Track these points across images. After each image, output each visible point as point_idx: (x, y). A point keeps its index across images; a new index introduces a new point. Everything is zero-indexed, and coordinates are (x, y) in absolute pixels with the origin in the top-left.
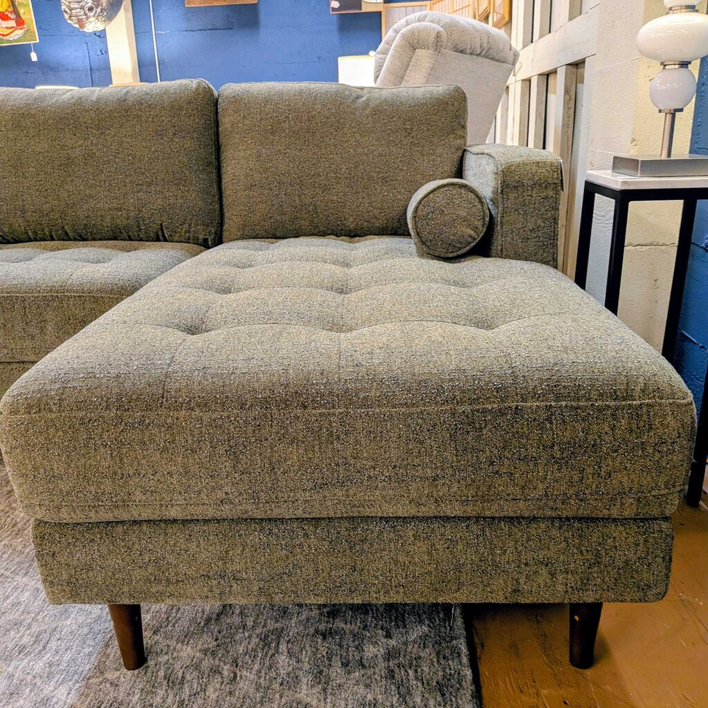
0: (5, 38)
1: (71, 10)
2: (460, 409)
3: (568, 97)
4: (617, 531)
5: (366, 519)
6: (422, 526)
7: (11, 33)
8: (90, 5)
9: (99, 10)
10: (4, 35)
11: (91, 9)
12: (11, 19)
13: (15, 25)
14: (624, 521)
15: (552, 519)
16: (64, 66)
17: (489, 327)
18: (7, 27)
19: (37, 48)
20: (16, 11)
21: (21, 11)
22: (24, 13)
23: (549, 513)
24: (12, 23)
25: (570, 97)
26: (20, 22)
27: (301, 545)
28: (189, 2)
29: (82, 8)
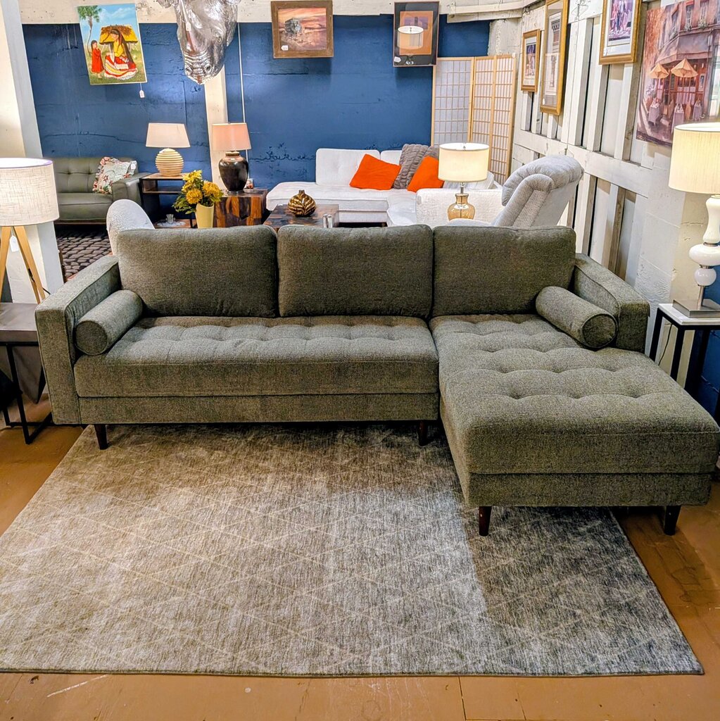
0: (118, 78)
1: (193, 69)
2: (641, 434)
3: (619, 206)
4: (691, 478)
5: (598, 474)
6: (620, 477)
7: (123, 74)
8: (208, 65)
9: (213, 68)
10: (117, 76)
11: (208, 68)
12: (124, 63)
13: (127, 68)
14: (694, 474)
15: (668, 474)
16: (163, 100)
17: (636, 397)
18: (120, 70)
19: (144, 87)
20: (129, 57)
21: (134, 57)
22: (136, 58)
23: (668, 471)
24: (125, 66)
25: (620, 207)
26: (132, 65)
27: (573, 484)
28: (277, 55)
29: (202, 68)
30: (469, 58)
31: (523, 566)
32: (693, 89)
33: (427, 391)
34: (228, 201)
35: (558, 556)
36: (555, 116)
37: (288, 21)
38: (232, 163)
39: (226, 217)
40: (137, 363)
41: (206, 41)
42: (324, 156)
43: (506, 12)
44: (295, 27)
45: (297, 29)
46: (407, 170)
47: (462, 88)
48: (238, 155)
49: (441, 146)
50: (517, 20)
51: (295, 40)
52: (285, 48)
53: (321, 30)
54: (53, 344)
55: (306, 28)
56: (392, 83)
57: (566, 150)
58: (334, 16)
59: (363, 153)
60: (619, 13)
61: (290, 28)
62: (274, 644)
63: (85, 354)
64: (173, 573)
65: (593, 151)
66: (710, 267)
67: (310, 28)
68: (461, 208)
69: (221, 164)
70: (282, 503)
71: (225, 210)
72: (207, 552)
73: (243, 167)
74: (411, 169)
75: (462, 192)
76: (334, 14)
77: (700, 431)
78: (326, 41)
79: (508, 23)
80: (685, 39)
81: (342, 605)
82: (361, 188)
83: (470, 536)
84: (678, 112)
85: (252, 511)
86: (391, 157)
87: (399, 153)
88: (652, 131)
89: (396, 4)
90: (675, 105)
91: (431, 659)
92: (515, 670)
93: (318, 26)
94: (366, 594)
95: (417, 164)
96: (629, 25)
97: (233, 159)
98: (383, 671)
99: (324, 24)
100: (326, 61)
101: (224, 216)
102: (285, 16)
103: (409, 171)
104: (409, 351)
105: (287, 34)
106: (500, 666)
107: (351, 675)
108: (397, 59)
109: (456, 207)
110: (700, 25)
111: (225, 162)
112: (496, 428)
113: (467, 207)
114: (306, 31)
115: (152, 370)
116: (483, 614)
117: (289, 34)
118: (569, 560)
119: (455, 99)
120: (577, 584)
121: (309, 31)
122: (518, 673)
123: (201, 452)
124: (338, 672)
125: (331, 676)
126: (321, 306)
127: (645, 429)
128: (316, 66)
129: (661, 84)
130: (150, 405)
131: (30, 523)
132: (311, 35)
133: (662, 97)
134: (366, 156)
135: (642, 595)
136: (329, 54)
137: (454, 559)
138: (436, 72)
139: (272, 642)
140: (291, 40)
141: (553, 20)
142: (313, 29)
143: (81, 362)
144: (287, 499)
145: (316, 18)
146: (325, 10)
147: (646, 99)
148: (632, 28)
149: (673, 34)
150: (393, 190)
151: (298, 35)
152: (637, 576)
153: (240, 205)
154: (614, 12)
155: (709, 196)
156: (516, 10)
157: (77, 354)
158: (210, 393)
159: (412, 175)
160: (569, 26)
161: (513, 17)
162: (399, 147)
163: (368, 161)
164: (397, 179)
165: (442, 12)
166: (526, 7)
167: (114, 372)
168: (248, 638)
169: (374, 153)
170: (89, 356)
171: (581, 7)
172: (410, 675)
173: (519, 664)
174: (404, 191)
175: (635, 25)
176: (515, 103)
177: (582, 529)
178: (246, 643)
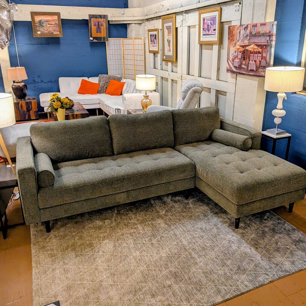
9: (9, 42)
25: (217, 97)
28: (35, 36)
29: (4, 42)
30: (120, 39)
31: (259, 236)
32: (260, 55)
33: (191, 177)
34: (20, 104)
35: (266, 229)
36: (172, 63)
37: (40, 21)
38: (19, 86)
39: (20, 112)
40: (71, 187)
41: (5, 29)
42: (63, 81)
43: (136, 20)
44: (43, 23)
45: (44, 24)
46: (103, 85)
47: (119, 51)
48: (22, 82)
49: (136, 76)
50: (140, 24)
51: (44, 29)
52: (39, 33)
53: (56, 25)
54: (28, 185)
55: (48, 24)
56: (89, 48)
57: (182, 76)
58: (62, 19)
59: (81, 79)
60: (208, 25)
61: (41, 24)
62: (201, 294)
63: (43, 187)
64: (134, 278)
65: (198, 77)
66: (280, 117)
67: (51, 24)
68: (146, 101)
69: (13, 87)
70: (154, 236)
71: (19, 108)
72: (140, 265)
73: (25, 87)
74: (105, 85)
75: (146, 94)
76: (61, 18)
77: (303, 174)
78: (58, 30)
79: (136, 25)
80: (253, 37)
81: (212, 270)
82: (83, 94)
83: (234, 230)
84: (252, 63)
85: (144, 242)
86: (94, 80)
87: (98, 78)
88: (236, 69)
89: (89, 15)
90: (249, 60)
91: (259, 280)
92: (287, 274)
93: (54, 23)
94: (217, 263)
95: (107, 83)
96: (215, 30)
97: (19, 84)
98: (248, 290)
99: (57, 22)
100: (58, 39)
101: (18, 111)
102: (38, 18)
103: (105, 86)
104: (184, 162)
105: (39, 27)
106: (282, 274)
107: (238, 295)
108: (91, 39)
109: (144, 100)
110: (261, 33)
111: (15, 86)
112: (246, 186)
113: (148, 100)
114: (49, 25)
115: (78, 189)
116: (261, 257)
117: (41, 26)
118: (270, 229)
119: (116, 55)
120: (280, 238)
121: (50, 25)
122: (288, 274)
123: (99, 223)
124: (233, 296)
125: (231, 298)
126: (133, 148)
127: (289, 177)
128: (53, 41)
129: (240, 52)
130: (76, 205)
131: (43, 277)
132: (51, 27)
133: (241, 57)
134: (83, 80)
135: (300, 235)
136: (60, 36)
137: (235, 240)
138: (107, 44)
139: (200, 293)
140: (42, 29)
141: (166, 26)
142: (52, 24)
143: (41, 191)
144: (154, 234)
145: (53, 20)
146: (57, 16)
147: (231, 58)
148: (217, 31)
149: (245, 35)
150: (98, 94)
151: (45, 27)
152: (294, 229)
153: (26, 105)
154: (205, 25)
155: (278, 93)
156: (140, 20)
157: (39, 188)
158: (104, 194)
159: (106, 88)
160: (177, 29)
161: (138, 22)
162: (97, 76)
163: (84, 82)
164: (99, 89)
165: (109, 19)
166: (146, 19)
167: (60, 193)
168: (189, 295)
169: (86, 79)
170: (45, 188)
171: (183, 22)
172: (257, 288)
173: (286, 271)
174: (104, 94)
175: (219, 30)
176: (145, 57)
177: (265, 218)
178: (190, 297)
